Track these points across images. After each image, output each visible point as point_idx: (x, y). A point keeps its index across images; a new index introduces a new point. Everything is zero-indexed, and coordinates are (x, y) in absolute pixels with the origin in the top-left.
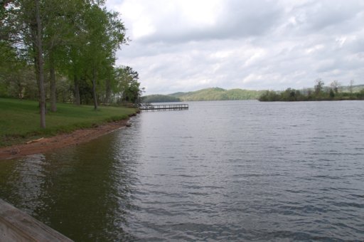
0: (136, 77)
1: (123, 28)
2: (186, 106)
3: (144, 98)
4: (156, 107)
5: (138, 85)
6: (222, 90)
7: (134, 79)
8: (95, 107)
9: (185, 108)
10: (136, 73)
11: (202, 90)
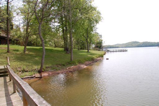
0: (101, 37)
1: (100, 14)
2: (126, 50)
3: (104, 46)
4: (112, 51)
5: (102, 41)
6: (138, 42)
7: (100, 38)
8: (88, 51)
9: (126, 51)
10: (101, 35)
11: (129, 43)
